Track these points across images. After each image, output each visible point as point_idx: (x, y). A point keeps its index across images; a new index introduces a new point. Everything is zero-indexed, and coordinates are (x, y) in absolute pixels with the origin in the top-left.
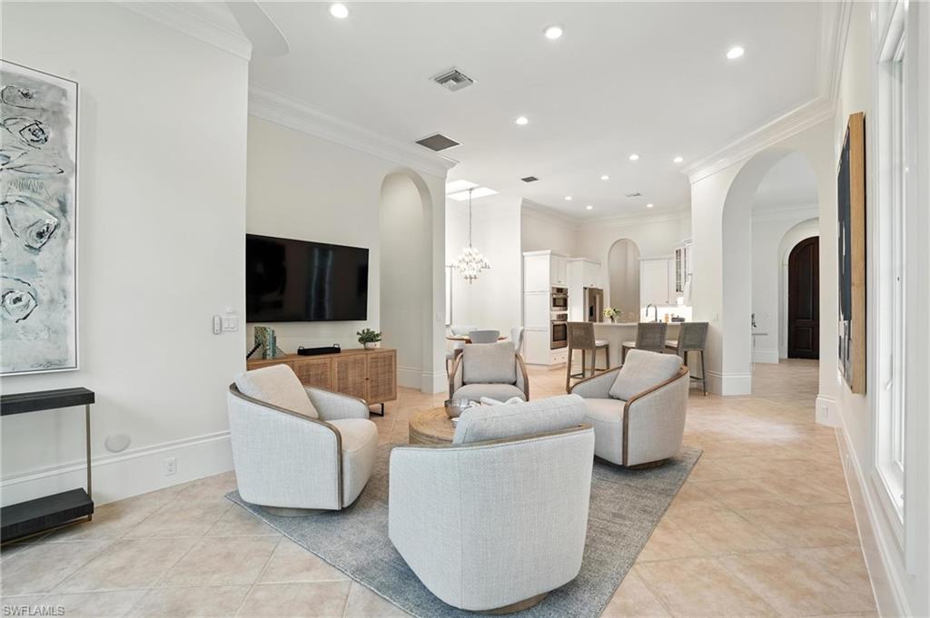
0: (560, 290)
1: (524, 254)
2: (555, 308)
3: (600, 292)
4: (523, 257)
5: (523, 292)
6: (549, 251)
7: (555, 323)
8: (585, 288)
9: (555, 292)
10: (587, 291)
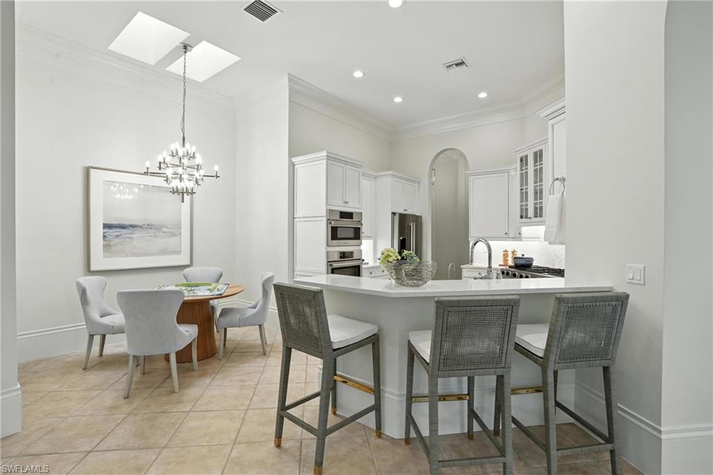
0: (346, 215)
1: (294, 160)
2: (335, 242)
3: (417, 219)
4: (292, 166)
5: (292, 218)
6: (325, 154)
7: (336, 265)
8: (394, 214)
9: (337, 217)
10: (397, 218)
